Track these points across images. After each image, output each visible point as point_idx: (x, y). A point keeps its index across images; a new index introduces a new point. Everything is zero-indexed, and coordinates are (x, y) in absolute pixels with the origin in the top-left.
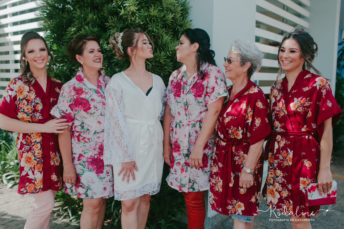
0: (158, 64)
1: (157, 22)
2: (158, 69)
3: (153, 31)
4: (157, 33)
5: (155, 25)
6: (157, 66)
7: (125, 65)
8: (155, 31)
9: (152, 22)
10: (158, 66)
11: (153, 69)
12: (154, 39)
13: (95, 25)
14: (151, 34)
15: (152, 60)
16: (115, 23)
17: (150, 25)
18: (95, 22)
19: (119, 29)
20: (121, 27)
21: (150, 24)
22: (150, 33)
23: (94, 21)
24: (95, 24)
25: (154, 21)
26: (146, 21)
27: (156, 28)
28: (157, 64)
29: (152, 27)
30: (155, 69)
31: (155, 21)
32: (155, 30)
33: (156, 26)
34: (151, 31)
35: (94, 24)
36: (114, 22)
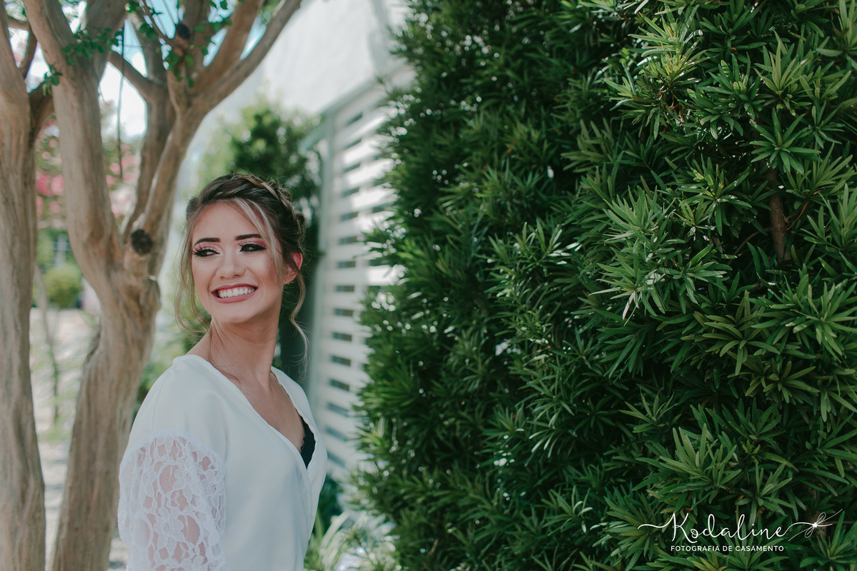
0: (803, 349)
1: (801, 126)
2: (803, 379)
3: (780, 176)
4: (800, 181)
5: (790, 142)
6: (796, 359)
7: (628, 342)
8: (793, 172)
9: (776, 123)
10: (800, 364)
11: (773, 377)
12: (786, 214)
13: (534, 166)
14: (772, 192)
15: (768, 328)
16: (603, 148)
17: (763, 139)
18: (536, 156)
19: (615, 171)
20: (621, 165)
21: (763, 133)
22: (763, 186)
23: (530, 152)
24: (534, 161)
25: (786, 119)
26: (744, 121)
27: (796, 156)
28: (793, 349)
29: (772, 149)
30: (780, 375)
31: (793, 119)
32: (787, 163)
33: (797, 143)
34: (772, 177)
35: (531, 164)
36: (597, 147)
